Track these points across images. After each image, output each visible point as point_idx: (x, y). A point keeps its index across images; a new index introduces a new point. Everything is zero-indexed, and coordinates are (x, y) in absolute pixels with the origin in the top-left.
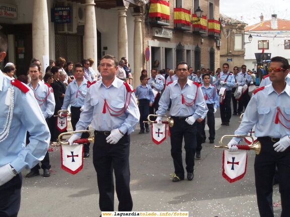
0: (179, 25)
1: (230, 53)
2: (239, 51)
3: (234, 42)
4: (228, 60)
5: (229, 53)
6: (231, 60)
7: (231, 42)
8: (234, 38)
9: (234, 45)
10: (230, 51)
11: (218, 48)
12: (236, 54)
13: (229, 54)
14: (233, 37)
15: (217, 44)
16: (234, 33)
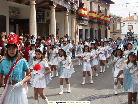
0: (91, 19)
2: (119, 30)
6: (115, 34)
7: (115, 26)
8: (117, 24)
9: (116, 27)
10: (115, 31)
11: (109, 29)
12: (117, 32)
15: (108, 27)
16: (116, 22)
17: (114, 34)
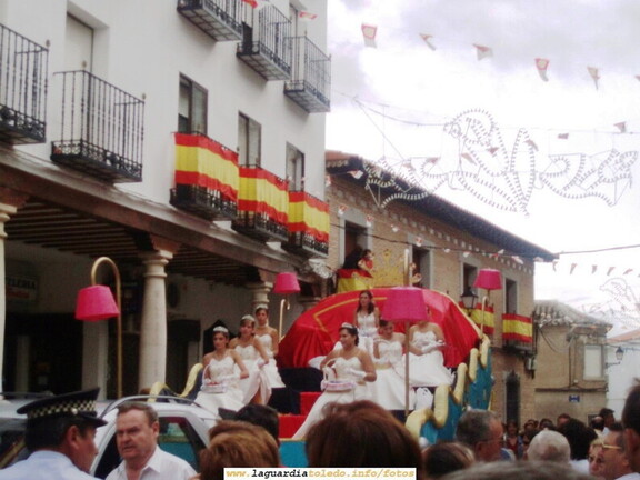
1: (575, 384)
2: (594, 382)
3: (582, 361)
4: (571, 399)
5: (572, 384)
6: (578, 399)
7: (576, 362)
8: (583, 354)
9: (583, 368)
10: (576, 381)
11: (531, 373)
12: (588, 386)
13: (573, 388)
14: (580, 352)
15: (526, 365)
16: (582, 343)
17: (574, 395)
